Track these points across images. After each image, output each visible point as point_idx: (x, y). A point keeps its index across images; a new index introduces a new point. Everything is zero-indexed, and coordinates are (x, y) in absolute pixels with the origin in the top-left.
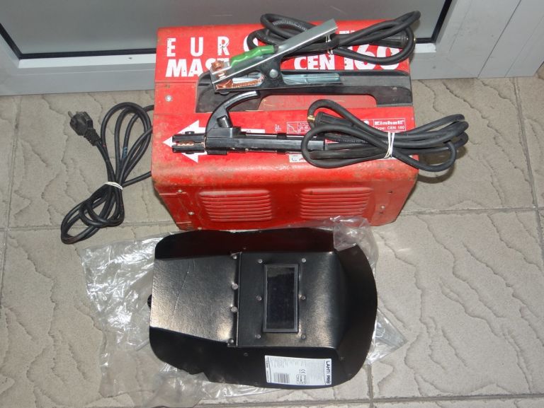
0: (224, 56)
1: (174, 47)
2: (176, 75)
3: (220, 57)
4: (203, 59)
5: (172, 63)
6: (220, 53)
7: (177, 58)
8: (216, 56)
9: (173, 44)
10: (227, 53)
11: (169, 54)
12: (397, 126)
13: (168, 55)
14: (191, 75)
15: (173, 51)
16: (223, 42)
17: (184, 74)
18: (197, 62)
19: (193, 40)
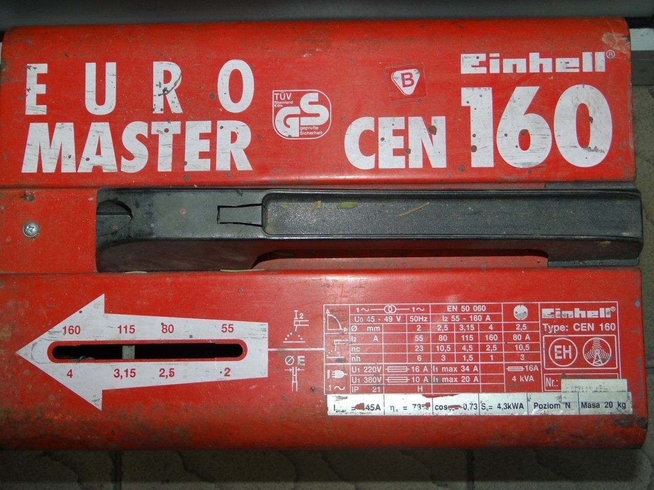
0: (167, 116)
1: (42, 89)
2: (49, 167)
3: (159, 118)
4: (117, 122)
5: (37, 132)
6: (158, 105)
7: (51, 120)
8: (149, 117)
9: (41, 79)
10: (176, 108)
11: (32, 107)
12: (597, 321)
13: (29, 111)
14: (86, 167)
15: (40, 100)
16: (167, 76)
17: (68, 167)
18: (100, 132)
19: (91, 69)
